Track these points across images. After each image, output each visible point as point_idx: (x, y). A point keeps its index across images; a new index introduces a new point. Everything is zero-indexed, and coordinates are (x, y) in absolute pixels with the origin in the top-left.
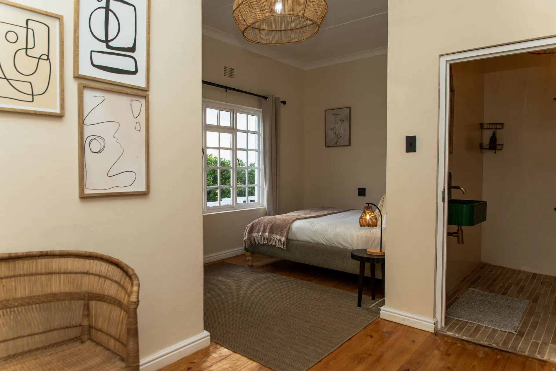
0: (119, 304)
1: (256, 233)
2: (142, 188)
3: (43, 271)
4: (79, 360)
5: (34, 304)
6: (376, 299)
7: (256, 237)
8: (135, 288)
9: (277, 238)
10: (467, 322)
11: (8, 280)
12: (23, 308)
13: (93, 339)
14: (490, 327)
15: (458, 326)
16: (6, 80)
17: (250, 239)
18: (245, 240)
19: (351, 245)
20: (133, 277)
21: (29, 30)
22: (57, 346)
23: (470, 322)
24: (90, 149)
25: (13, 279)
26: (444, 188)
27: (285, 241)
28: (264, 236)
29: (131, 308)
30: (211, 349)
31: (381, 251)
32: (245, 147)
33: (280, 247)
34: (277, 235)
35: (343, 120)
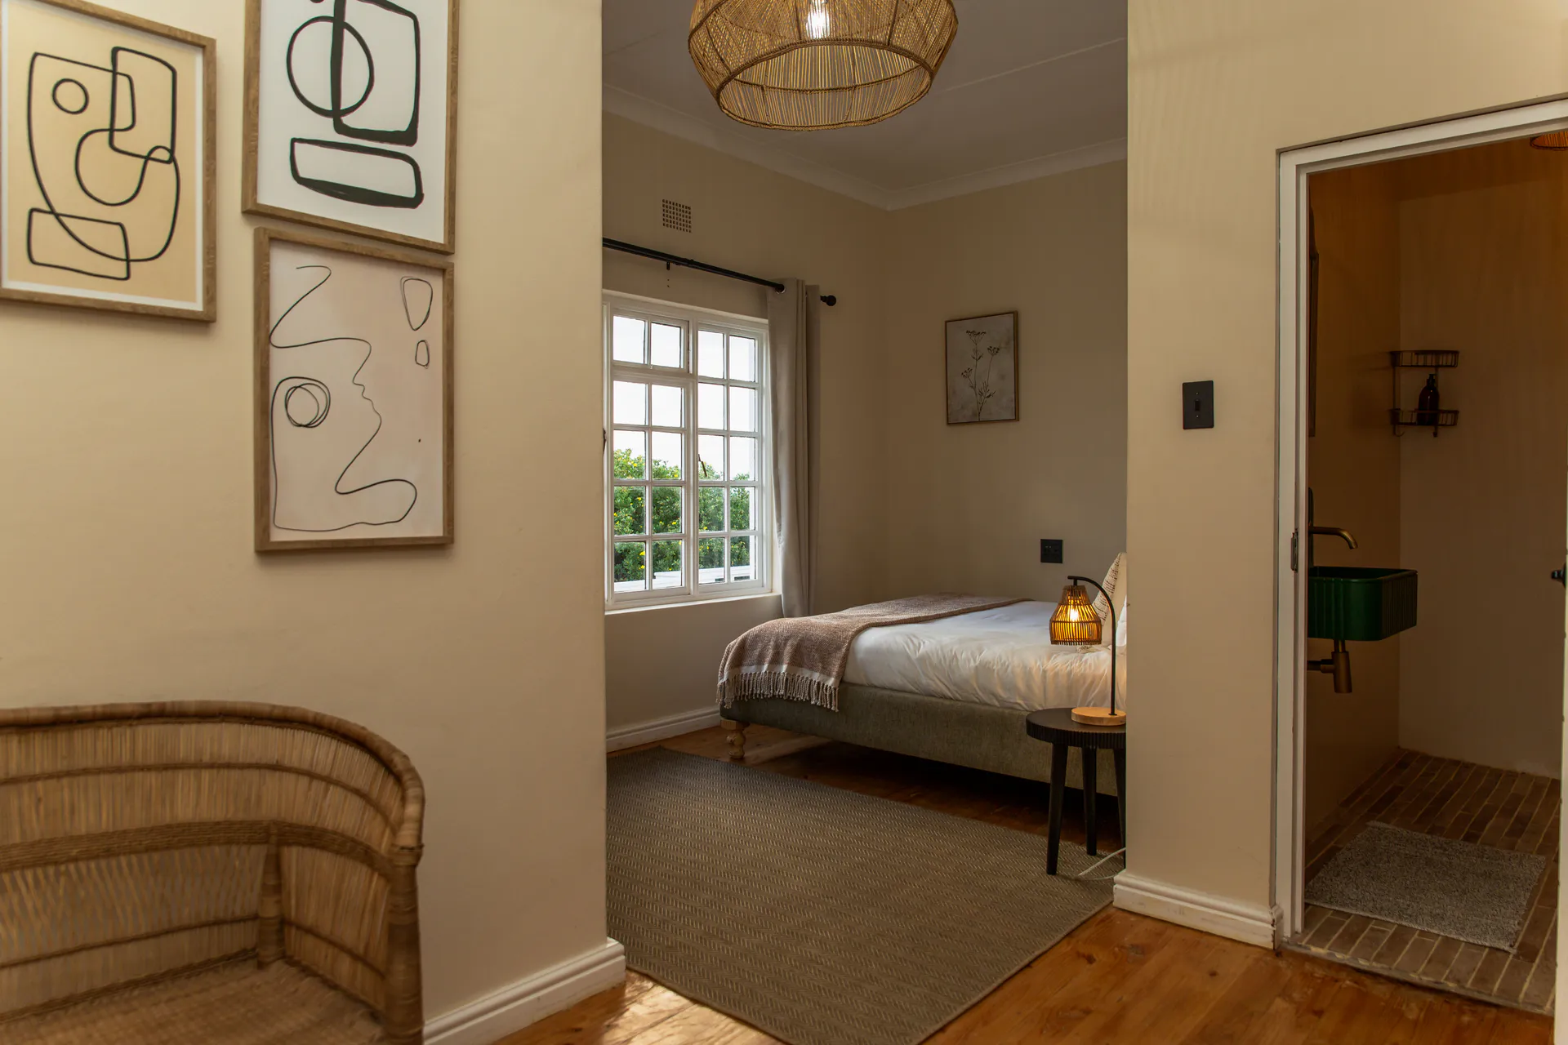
0: (365, 855)
1: (754, 667)
2: (433, 529)
3: (152, 760)
4: (250, 1015)
5: (124, 854)
6: (1099, 852)
7: (755, 676)
8: (412, 809)
9: (811, 680)
10: (1368, 917)
11: (52, 783)
12: (93, 865)
13: (291, 957)
14: (1436, 932)
15: (1341, 930)
16: (52, 217)
17: (736, 681)
18: (721, 686)
19: (1024, 699)
20: (406, 777)
21: (119, 77)
22: (189, 977)
23: (1376, 919)
24: (288, 416)
25: (65, 781)
26: (1296, 529)
28: (775, 673)
29: (399, 866)
30: (627, 991)
31: (1113, 713)
32: (720, 426)
33: (822, 706)
34: (813, 670)
35: (998, 349)
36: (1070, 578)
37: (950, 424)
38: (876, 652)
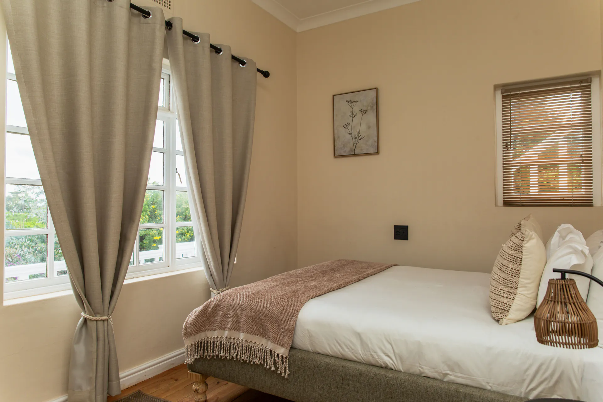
1: (217, 331)
9: (265, 347)
27: (286, 356)
35: (366, 111)
36: (555, 271)
37: (336, 156)
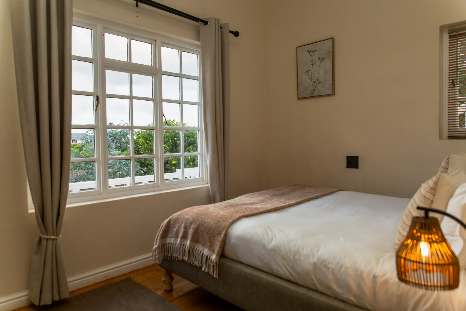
1: (173, 239)
7: (173, 245)
9: (203, 253)
17: (163, 247)
18: (154, 249)
19: (355, 296)
27: (216, 263)
33: (208, 272)
34: (204, 246)
35: (324, 58)
36: (419, 208)
37: (299, 99)
38: (243, 240)
